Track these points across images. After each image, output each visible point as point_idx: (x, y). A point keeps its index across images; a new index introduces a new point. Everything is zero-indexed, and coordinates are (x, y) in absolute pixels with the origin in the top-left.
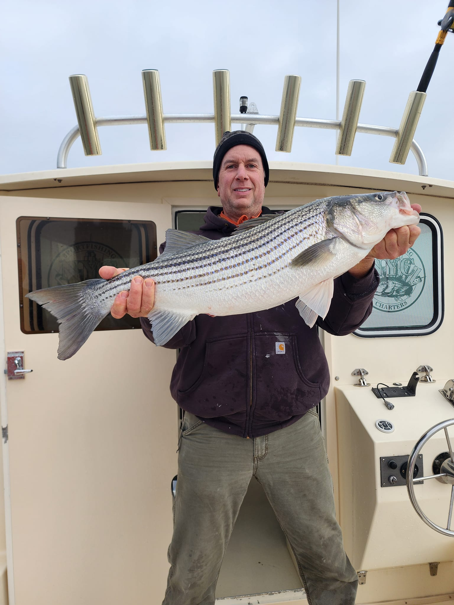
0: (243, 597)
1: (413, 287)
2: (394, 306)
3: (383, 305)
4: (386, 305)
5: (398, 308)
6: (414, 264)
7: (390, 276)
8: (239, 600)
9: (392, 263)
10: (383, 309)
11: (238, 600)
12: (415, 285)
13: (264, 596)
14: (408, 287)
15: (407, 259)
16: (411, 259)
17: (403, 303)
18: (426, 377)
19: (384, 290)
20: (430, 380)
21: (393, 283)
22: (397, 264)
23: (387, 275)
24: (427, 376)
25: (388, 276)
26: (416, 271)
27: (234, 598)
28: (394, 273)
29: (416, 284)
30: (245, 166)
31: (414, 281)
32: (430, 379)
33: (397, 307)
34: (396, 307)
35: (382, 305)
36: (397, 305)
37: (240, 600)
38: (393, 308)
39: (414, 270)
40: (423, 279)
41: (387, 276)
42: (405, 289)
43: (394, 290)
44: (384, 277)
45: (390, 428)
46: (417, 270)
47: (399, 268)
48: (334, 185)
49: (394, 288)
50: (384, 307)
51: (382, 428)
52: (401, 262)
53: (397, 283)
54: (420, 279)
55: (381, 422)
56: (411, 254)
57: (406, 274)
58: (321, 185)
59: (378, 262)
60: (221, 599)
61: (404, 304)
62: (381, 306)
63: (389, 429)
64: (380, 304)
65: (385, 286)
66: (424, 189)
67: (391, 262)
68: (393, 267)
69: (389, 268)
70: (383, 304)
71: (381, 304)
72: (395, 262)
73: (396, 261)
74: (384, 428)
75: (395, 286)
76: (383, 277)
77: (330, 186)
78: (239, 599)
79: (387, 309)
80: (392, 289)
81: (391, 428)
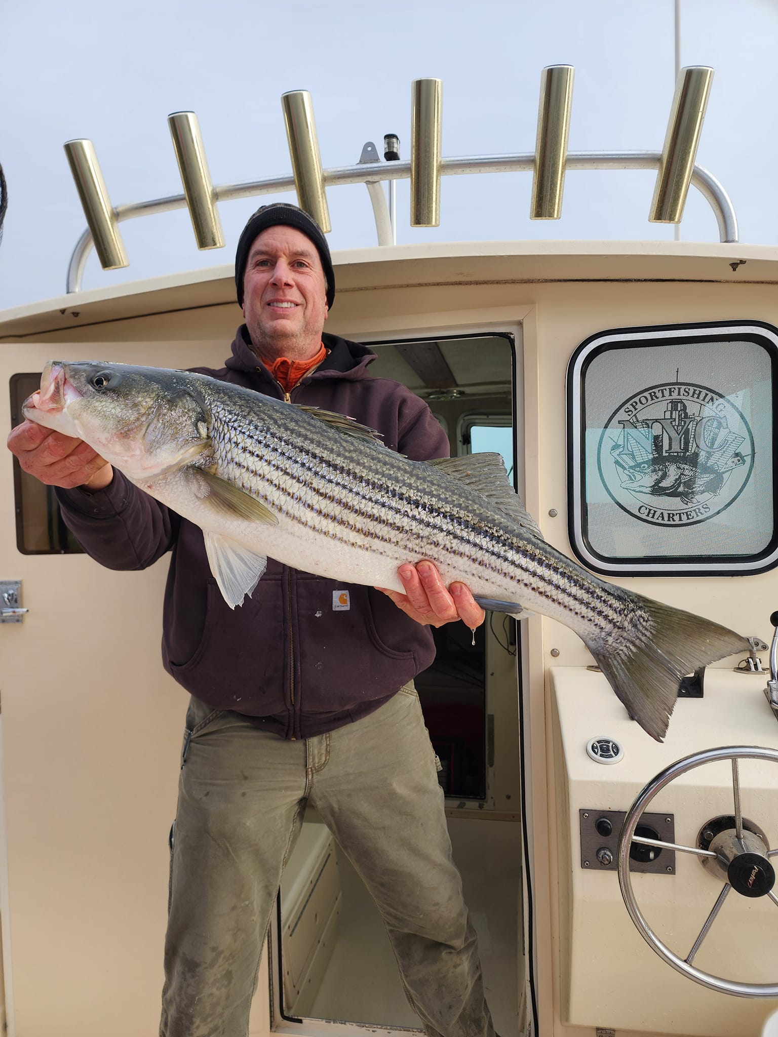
0: (377, 1028)
1: (725, 476)
2: (680, 514)
3: (655, 512)
4: (662, 513)
5: (688, 519)
6: (727, 428)
7: (672, 454)
8: (371, 1031)
9: (676, 427)
10: (654, 520)
11: (369, 1030)
12: (729, 470)
13: (414, 1033)
14: (712, 476)
15: (708, 418)
16: (720, 418)
17: (701, 508)
18: (749, 662)
19: (658, 482)
20: (756, 668)
21: (679, 468)
22: (688, 430)
23: (664, 452)
24: (750, 660)
25: (667, 454)
26: (732, 443)
27: (363, 1027)
28: (680, 448)
29: (732, 469)
30: (289, 264)
31: (726, 464)
32: (756, 665)
33: (687, 516)
34: (684, 517)
35: (652, 512)
36: (687, 513)
37: (373, 1031)
38: (677, 518)
39: (728, 441)
40: (748, 459)
41: (664, 454)
42: (705, 479)
43: (680, 483)
44: (657, 455)
45: (613, 755)
46: (734, 440)
47: (692, 436)
48: (552, 281)
49: (680, 477)
50: (656, 517)
51: (596, 754)
52: (697, 424)
53: (686, 467)
54: (742, 458)
55: (599, 742)
56: (721, 407)
57: (709, 450)
58: (525, 282)
59: (644, 426)
60: (340, 1023)
61: (702, 510)
62: (651, 515)
63: (611, 756)
64: (648, 510)
65: (660, 473)
66: (734, 270)
67: (674, 426)
68: (679, 434)
69: (670, 439)
70: (655, 510)
71: (650, 510)
72: (683, 424)
73: (685, 423)
74: (600, 753)
75: (682, 474)
76: (655, 456)
77: (542, 282)
78: (371, 1029)
79: (663, 519)
80: (676, 480)
81: (616, 755)
